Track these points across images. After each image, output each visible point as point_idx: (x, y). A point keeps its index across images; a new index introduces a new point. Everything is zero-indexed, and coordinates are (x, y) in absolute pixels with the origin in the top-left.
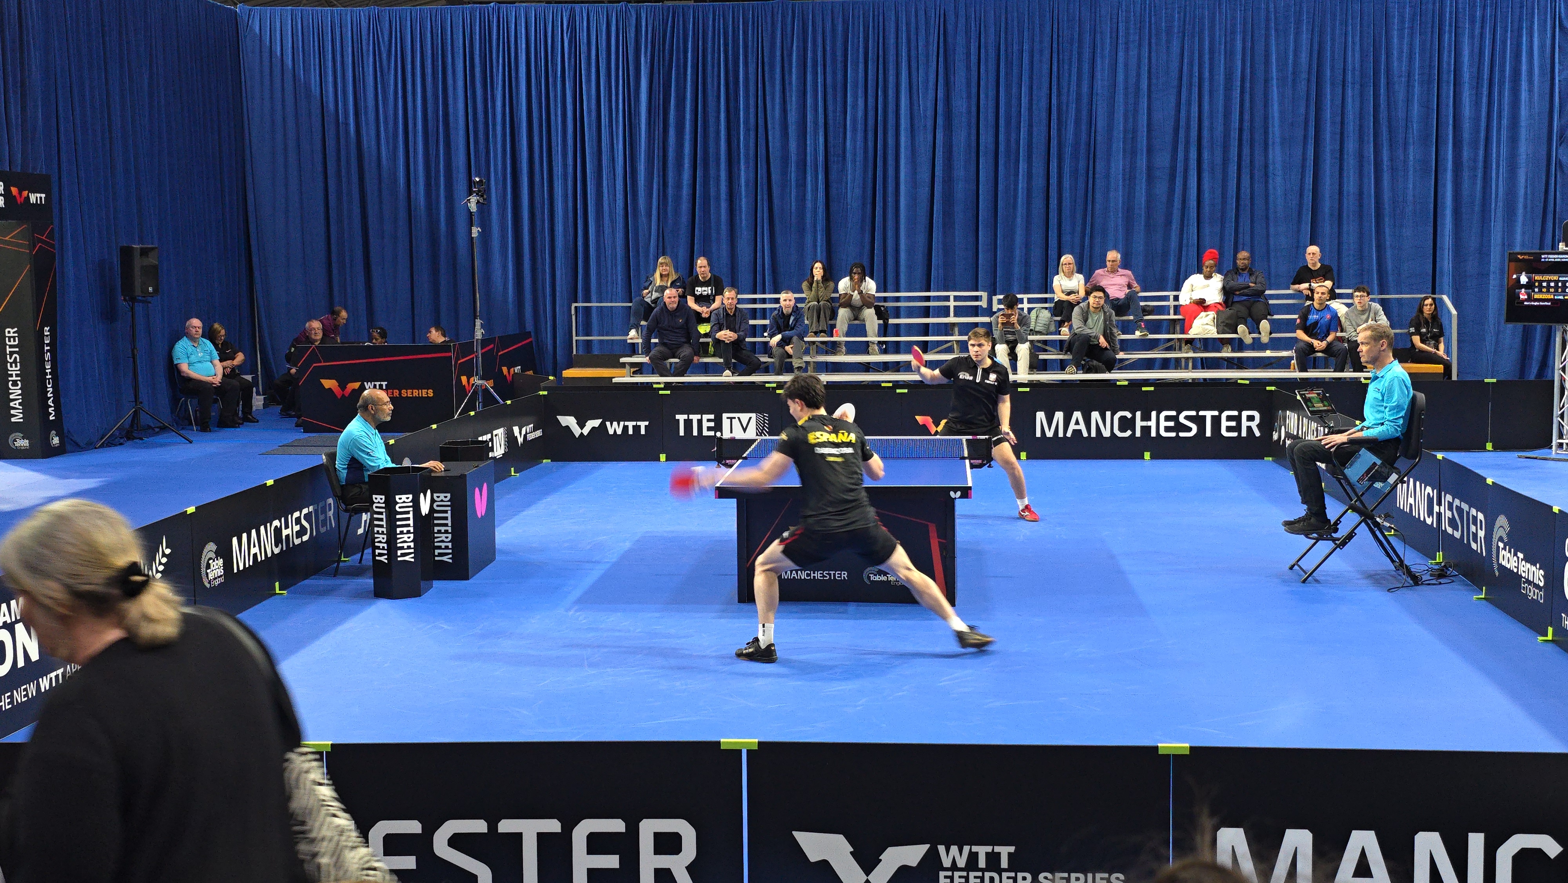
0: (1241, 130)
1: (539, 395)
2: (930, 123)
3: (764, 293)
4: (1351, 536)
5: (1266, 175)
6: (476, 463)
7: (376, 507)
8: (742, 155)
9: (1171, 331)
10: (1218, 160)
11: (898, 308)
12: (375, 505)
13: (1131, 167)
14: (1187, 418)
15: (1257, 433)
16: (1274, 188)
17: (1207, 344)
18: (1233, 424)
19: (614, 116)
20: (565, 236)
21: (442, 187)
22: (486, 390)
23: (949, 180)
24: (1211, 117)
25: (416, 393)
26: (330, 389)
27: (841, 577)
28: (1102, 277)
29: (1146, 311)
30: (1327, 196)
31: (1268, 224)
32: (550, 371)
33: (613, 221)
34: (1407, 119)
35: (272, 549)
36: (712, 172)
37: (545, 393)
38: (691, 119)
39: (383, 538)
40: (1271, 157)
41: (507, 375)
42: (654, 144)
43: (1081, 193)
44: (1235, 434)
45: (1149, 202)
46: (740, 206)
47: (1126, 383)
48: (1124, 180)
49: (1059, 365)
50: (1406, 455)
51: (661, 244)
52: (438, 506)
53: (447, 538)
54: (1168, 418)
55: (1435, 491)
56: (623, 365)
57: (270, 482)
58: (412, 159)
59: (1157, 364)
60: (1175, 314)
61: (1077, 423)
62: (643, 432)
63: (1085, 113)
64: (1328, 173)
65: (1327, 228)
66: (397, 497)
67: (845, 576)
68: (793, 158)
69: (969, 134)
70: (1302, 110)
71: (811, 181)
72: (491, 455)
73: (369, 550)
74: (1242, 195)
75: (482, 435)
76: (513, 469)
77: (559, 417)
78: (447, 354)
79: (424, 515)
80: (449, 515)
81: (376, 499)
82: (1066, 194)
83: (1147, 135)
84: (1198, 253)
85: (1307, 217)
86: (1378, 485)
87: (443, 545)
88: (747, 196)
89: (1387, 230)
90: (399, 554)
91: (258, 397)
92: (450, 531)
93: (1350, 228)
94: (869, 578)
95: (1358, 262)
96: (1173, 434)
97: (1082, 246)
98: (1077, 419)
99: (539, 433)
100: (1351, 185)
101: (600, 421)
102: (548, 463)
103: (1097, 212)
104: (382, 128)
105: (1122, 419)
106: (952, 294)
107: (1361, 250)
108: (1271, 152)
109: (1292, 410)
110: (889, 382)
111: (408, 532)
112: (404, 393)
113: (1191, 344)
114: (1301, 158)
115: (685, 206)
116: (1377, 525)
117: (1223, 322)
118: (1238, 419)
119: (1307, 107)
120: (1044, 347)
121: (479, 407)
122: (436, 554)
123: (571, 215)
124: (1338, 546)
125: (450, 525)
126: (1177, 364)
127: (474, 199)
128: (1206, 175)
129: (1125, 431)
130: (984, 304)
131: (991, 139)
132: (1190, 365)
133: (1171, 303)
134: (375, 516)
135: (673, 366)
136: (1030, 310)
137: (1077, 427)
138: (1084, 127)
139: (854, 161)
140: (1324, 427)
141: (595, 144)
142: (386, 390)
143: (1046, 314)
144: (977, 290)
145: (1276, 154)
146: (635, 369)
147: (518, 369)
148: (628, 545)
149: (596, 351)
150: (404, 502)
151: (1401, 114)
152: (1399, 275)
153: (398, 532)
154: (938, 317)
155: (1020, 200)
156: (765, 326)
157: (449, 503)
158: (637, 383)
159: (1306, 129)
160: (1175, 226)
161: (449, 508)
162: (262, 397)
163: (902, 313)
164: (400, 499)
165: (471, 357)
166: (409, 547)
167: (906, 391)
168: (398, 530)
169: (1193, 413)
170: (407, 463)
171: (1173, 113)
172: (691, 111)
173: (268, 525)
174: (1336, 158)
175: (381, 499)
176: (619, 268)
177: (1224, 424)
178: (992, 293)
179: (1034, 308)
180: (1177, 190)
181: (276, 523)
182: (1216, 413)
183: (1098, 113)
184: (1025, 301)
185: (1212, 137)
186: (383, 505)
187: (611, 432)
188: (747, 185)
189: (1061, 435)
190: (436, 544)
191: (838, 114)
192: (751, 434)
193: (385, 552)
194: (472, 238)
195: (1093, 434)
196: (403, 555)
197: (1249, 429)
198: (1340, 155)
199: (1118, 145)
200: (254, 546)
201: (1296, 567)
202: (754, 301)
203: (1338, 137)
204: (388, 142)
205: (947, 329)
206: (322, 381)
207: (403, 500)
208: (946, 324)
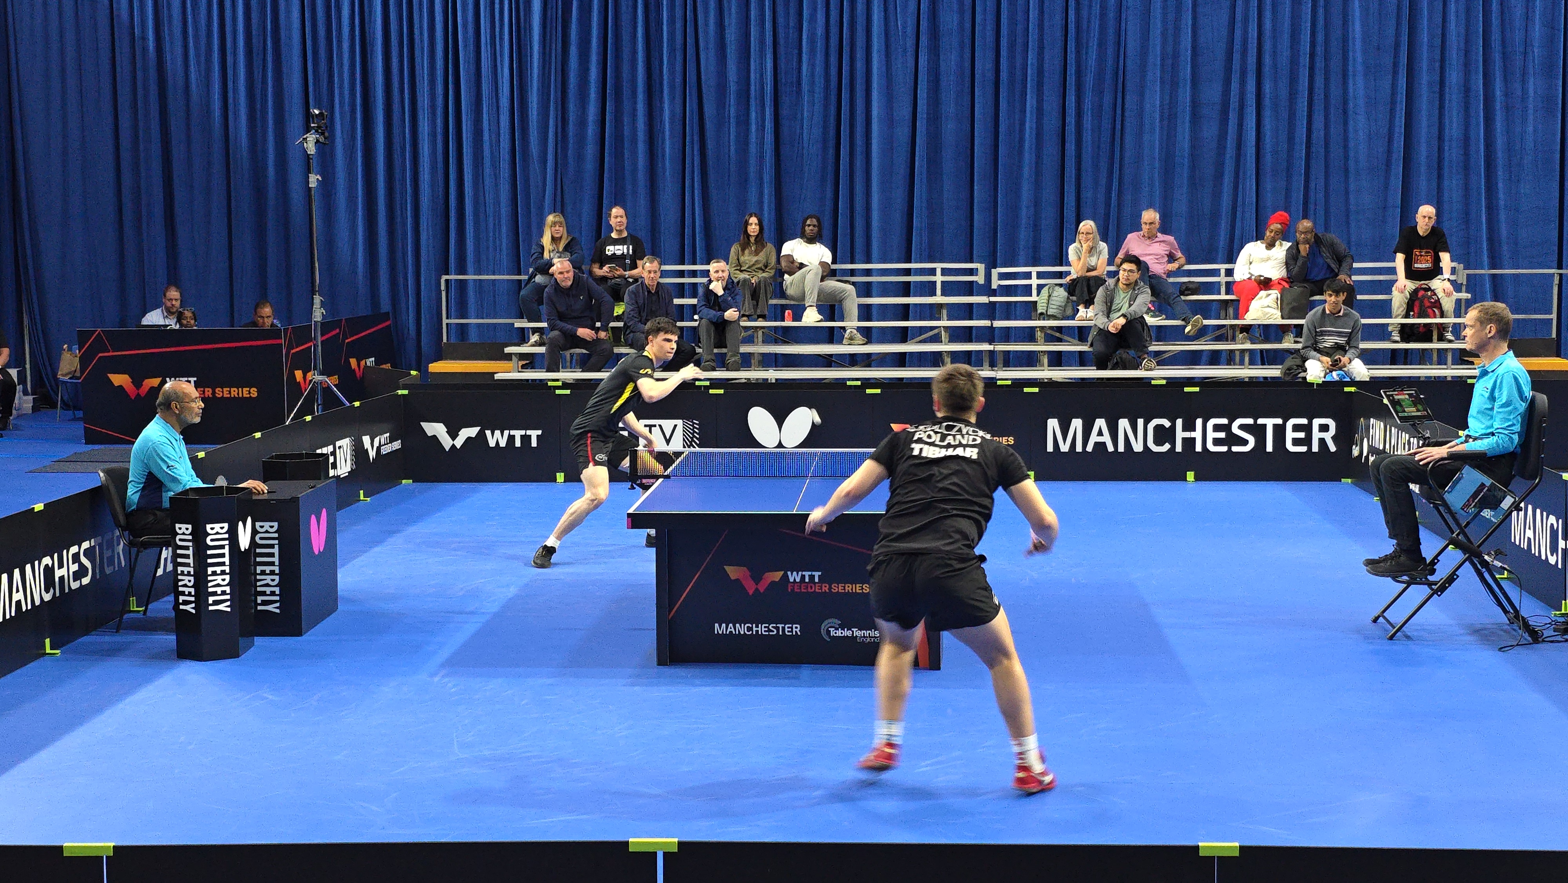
0: (1312, 55)
1: (397, 395)
2: (910, 43)
3: (694, 263)
4: (1451, 579)
5: (1345, 112)
6: (312, 483)
7: (180, 540)
8: (665, 82)
9: (1223, 313)
10: (1284, 93)
11: (869, 284)
12: (178, 537)
13: (1170, 103)
14: (1242, 427)
15: (1333, 448)
16: (1356, 131)
17: (1269, 332)
18: (1301, 435)
19: (497, 30)
20: (433, 186)
21: (271, 122)
22: (329, 387)
23: (935, 118)
24: (1274, 38)
25: (234, 392)
26: (121, 386)
27: (792, 631)
28: (1134, 244)
29: (1187, 289)
30: (1423, 140)
31: (1347, 177)
32: (414, 363)
33: (495, 165)
34: (1527, 43)
35: (40, 594)
36: (627, 106)
37: (406, 392)
38: (598, 37)
39: (190, 581)
40: (1351, 91)
41: (357, 368)
42: (550, 68)
43: (1106, 137)
44: (1303, 449)
45: (1193, 147)
46: (663, 149)
47: (1164, 382)
48: (1161, 116)
49: (1077, 359)
50: (1523, 477)
51: (559, 198)
52: (261, 538)
53: (273, 580)
54: (1217, 428)
55: (1560, 521)
56: (509, 357)
57: (39, 507)
58: (230, 85)
59: (1204, 358)
60: (1227, 293)
61: (1100, 433)
62: (534, 444)
63: (1111, 31)
64: (1424, 113)
65: (1423, 182)
66: (208, 527)
67: (798, 630)
68: (733, 87)
69: (962, 57)
70: (1391, 31)
71: (756, 118)
72: (332, 473)
73: (171, 598)
74: (1314, 140)
75: (321, 448)
76: (362, 492)
77: (424, 425)
78: (278, 341)
79: (243, 550)
80: (276, 550)
81: (180, 529)
82: (1087, 137)
83: (1192, 59)
84: (1257, 215)
85: (1398, 169)
86: (1487, 513)
87: (268, 590)
88: (672, 136)
89: (1500, 185)
90: (210, 602)
91: (26, 398)
92: (277, 571)
93: (1453, 185)
94: (828, 632)
95: (1464, 227)
96: (1224, 449)
97: (1108, 204)
98: (1100, 428)
99: (397, 445)
100: (1454, 128)
101: (479, 428)
102: (409, 485)
103: (1127, 160)
104: (191, 45)
105: (1158, 428)
106: (939, 266)
107: (1467, 213)
108: (1351, 82)
109: (1377, 417)
110: (857, 379)
111: (223, 573)
112: (219, 393)
113: (1248, 333)
114: (1389, 91)
115: (591, 150)
116: (1485, 564)
117: (1288, 304)
118: (1308, 429)
119: (1398, 24)
120: (1058, 335)
121: (318, 410)
122: (259, 601)
123: (440, 158)
124: (1435, 592)
125: (277, 563)
126: (1229, 358)
127: (311, 138)
128: (1267, 113)
129: (1162, 445)
130: (980, 279)
131: (990, 66)
132: (1247, 359)
133: (1222, 279)
134: (179, 551)
135: (575, 358)
136: (1040, 287)
137: (1100, 439)
138: (1110, 51)
139: (812, 92)
140: (1419, 439)
141: (472, 67)
142: (196, 387)
143: (1061, 294)
144: (972, 262)
145: (1358, 87)
146: (524, 362)
147: (370, 361)
148: (513, 591)
149: (473, 337)
150: (217, 533)
151: (1518, 36)
152: (1516, 244)
153: (209, 572)
154: (921, 296)
155: (1027, 145)
156: (694, 306)
157: (276, 535)
158: (528, 380)
159: (1396, 55)
160: (1228, 179)
161: (276, 542)
162: (31, 398)
163: (874, 290)
164: (212, 529)
165: (309, 345)
166: (224, 593)
167: (878, 391)
168: (210, 570)
169: (1250, 421)
170: (221, 482)
171: (1224, 32)
172: (599, 24)
173: (36, 563)
174: (1434, 92)
175: (187, 529)
176: (504, 229)
177: (1290, 435)
178: (992, 264)
179: (1044, 285)
180: (1230, 131)
181: (47, 560)
182: (1279, 421)
183: (1129, 33)
184: (1034, 275)
185: (1275, 66)
186: (190, 537)
187: (492, 444)
188: (672, 122)
189: (1079, 449)
190: (259, 589)
191: (791, 31)
192: (677, 444)
193: (193, 599)
194: (310, 189)
195: (1121, 449)
196: (216, 603)
197: (1322, 441)
198: (1440, 89)
199: (1154, 74)
200: (18, 591)
201: (1381, 619)
202: (681, 274)
203: (1437, 64)
204: (198, 63)
205: (933, 311)
206: (109, 375)
207: (217, 530)
208: (931, 305)
